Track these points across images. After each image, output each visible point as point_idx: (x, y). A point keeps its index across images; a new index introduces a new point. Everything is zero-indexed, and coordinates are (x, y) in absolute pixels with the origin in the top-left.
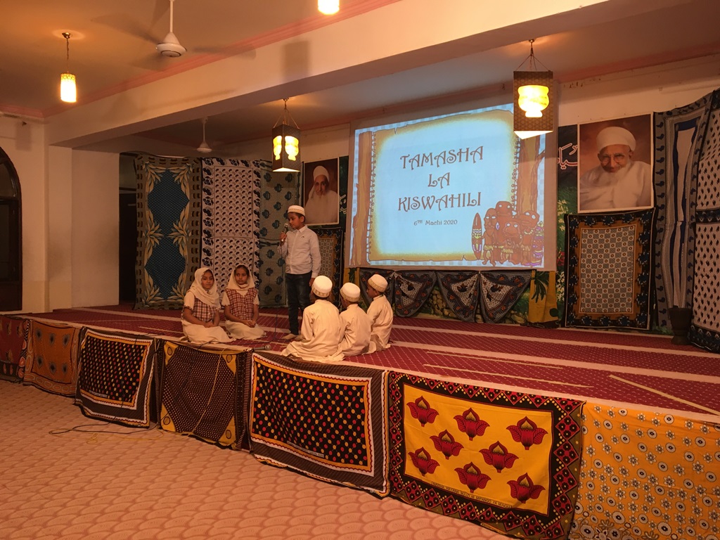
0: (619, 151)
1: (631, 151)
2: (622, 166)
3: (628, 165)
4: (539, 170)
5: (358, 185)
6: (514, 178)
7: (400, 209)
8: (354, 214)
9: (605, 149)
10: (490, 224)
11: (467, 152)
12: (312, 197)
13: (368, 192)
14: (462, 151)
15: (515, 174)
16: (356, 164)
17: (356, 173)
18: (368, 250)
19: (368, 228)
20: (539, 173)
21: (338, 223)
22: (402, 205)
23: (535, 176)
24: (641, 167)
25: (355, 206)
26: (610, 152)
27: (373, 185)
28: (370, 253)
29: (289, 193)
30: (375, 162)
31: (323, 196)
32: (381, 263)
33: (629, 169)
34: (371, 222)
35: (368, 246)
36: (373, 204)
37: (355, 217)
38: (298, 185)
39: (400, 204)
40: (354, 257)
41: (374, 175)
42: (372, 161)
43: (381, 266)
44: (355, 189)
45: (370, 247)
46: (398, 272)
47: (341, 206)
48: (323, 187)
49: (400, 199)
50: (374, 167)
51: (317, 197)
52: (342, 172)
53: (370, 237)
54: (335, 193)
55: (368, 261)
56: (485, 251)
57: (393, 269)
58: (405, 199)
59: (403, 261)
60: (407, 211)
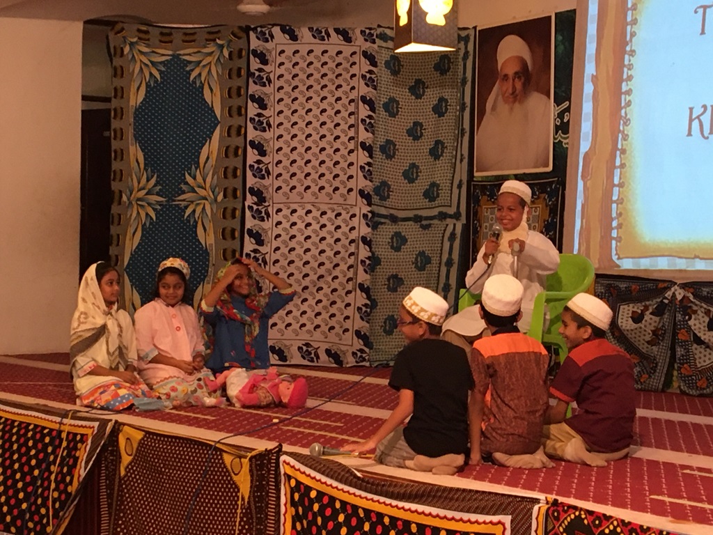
5: (595, 79)
7: (689, 134)
8: (585, 146)
12: (494, 108)
13: (617, 93)
16: (592, 29)
17: (591, 48)
18: (614, 234)
19: (616, 181)
21: (550, 168)
22: (696, 124)
25: (586, 127)
27: (630, 78)
28: (619, 239)
29: (441, 100)
30: (635, 22)
31: (517, 105)
32: (645, 264)
34: (623, 166)
35: (615, 224)
36: (627, 122)
37: (586, 154)
38: (464, 82)
39: (691, 120)
40: (583, 248)
41: (632, 53)
42: (629, 19)
43: (646, 271)
44: (588, 88)
45: (620, 226)
46: (684, 286)
47: (557, 128)
48: (519, 85)
49: (691, 109)
50: (633, 34)
51: (503, 108)
52: (561, 47)
53: (620, 201)
54: (544, 97)
55: (615, 258)
57: (674, 278)
58: (703, 109)
59: (697, 260)
60: (707, 138)
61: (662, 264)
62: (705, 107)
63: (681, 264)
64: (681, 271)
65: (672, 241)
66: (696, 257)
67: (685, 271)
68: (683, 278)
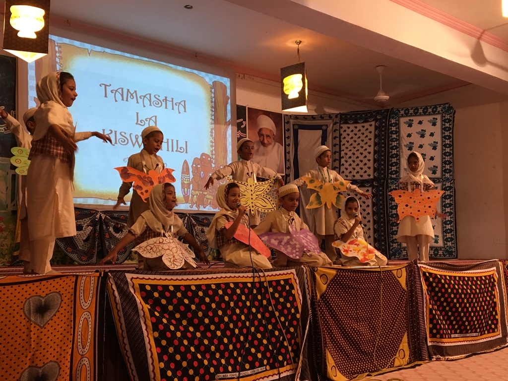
0: (268, 133)
1: (274, 135)
2: (270, 144)
3: (273, 144)
4: (227, 134)
6: (212, 135)
9: (261, 130)
10: (196, 171)
11: (172, 101)
14: (167, 99)
15: (212, 132)
20: (228, 136)
23: (225, 138)
24: (279, 147)
26: (264, 132)
33: (273, 147)
46: (105, 213)
49: (104, 130)
56: (193, 196)
57: (96, 209)
58: (110, 132)
59: (110, 200)
60: (114, 145)
61: (91, 202)
62: (111, 131)
63: (101, 202)
64: (100, 205)
65: (97, 191)
66: (109, 199)
67: (103, 205)
68: (101, 209)
